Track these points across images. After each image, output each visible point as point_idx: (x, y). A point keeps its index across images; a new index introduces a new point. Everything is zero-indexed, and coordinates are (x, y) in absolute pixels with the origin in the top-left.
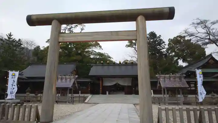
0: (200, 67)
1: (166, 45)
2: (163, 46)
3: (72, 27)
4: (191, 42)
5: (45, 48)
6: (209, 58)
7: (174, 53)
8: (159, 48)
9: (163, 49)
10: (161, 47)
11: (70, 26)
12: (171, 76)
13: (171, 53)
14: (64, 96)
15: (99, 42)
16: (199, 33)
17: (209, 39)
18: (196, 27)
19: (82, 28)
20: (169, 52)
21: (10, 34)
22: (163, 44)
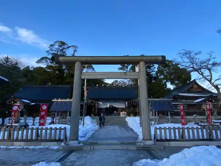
0: (185, 91)
1: (155, 68)
2: (152, 69)
3: (64, 48)
4: (179, 66)
5: (35, 68)
6: (194, 83)
7: (162, 76)
8: (149, 70)
9: (153, 72)
10: (151, 70)
11: (63, 47)
12: (160, 100)
13: (160, 76)
14: (64, 118)
15: (93, 65)
16: (184, 62)
17: (193, 67)
18: (182, 58)
19: (74, 49)
20: (159, 75)
21: (7, 57)
22: (153, 67)
